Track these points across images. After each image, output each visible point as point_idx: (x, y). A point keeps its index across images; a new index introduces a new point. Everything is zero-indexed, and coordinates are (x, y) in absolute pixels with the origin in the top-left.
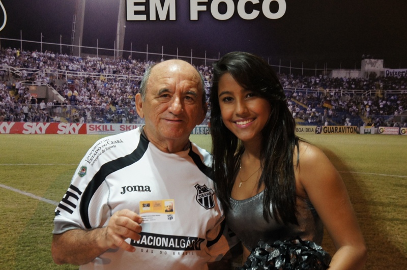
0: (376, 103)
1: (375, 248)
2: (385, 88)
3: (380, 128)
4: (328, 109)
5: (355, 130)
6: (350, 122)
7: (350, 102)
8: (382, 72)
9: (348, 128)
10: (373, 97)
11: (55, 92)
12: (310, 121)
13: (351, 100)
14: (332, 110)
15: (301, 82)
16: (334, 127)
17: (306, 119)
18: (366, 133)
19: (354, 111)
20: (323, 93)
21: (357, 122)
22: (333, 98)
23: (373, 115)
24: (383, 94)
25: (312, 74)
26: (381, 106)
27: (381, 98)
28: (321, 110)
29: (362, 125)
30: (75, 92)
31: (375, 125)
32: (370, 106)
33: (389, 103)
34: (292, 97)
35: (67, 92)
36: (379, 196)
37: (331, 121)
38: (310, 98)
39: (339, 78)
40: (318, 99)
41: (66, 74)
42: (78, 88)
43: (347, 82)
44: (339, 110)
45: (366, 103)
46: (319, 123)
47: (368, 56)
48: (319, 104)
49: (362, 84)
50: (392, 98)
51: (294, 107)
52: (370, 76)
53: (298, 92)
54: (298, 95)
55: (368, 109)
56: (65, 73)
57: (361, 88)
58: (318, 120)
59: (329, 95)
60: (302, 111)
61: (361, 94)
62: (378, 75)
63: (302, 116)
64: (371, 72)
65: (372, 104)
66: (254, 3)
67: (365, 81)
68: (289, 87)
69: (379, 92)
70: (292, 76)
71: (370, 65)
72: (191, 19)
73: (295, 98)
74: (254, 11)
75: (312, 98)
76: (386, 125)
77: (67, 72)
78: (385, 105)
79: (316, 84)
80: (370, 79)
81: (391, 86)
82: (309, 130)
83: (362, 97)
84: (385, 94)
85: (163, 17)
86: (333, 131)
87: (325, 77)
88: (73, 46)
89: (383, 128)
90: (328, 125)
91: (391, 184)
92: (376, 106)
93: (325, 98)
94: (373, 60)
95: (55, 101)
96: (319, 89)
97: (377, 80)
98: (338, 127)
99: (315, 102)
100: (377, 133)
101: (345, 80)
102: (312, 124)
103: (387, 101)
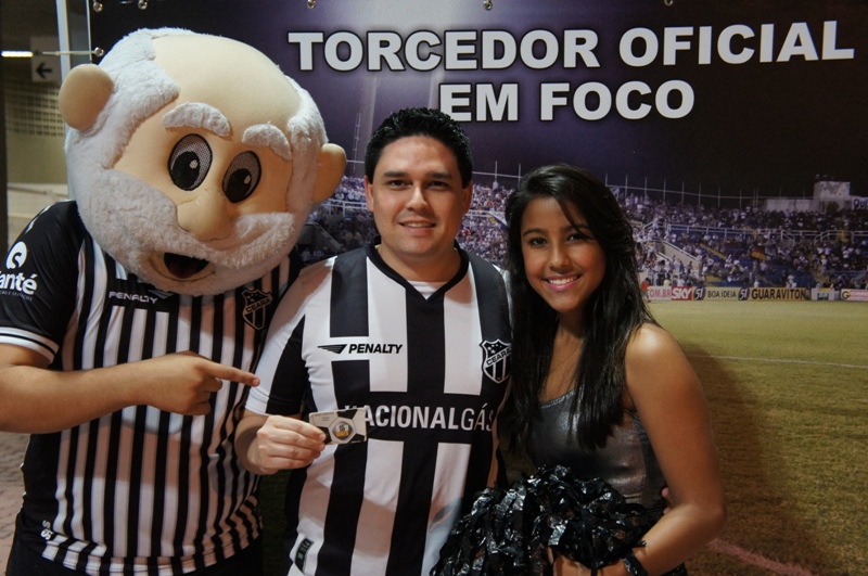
0: (837, 251)
1: (833, 482)
2: (852, 227)
3: (843, 290)
4: (759, 261)
5: (803, 294)
6: (795, 281)
7: (795, 249)
8: (848, 203)
9: (792, 291)
10: (832, 242)
11: (325, 234)
12: (730, 280)
13: (797, 246)
14: (767, 262)
15: (716, 217)
16: (769, 289)
17: (725, 277)
18: (820, 299)
19: (802, 263)
20: (752, 236)
21: (806, 282)
22: (768, 243)
23: (832, 271)
24: (848, 237)
25: (734, 205)
26: (845, 257)
27: (845, 244)
28: (748, 262)
29: (814, 286)
30: (358, 234)
31: (834, 287)
32: (827, 256)
33: (858, 252)
34: (701, 241)
35: (344, 234)
36: (842, 399)
37: (765, 279)
38: (731, 243)
39: (778, 211)
40: (744, 245)
41: (344, 207)
42: (361, 228)
43: (791, 218)
44: (777, 262)
45: (820, 251)
46: (745, 283)
47: (825, 176)
48: (746, 253)
49: (814, 220)
50: (864, 243)
51: (704, 257)
52: (828, 208)
53: (711, 234)
54: (711, 238)
55: (824, 261)
56: (341, 204)
57: (814, 228)
58: (743, 277)
59: (760, 238)
60: (717, 264)
61: (812, 238)
62: (841, 207)
63: (717, 271)
64: (830, 203)
65: (831, 252)
66: (642, 93)
67: (820, 216)
68: (698, 225)
69: (842, 234)
70: (702, 208)
71: (828, 192)
72: (543, 118)
73: (706, 243)
74: (643, 105)
75: (733, 244)
76: (853, 287)
77: (344, 202)
78: (851, 255)
79: (740, 221)
80: (828, 214)
81: (863, 224)
82: (728, 294)
83: (815, 241)
84: (853, 238)
85: (497, 116)
86: (767, 296)
87: (755, 210)
88: (355, 161)
89: (848, 290)
90: (760, 286)
91: (860, 380)
92: (836, 256)
93: (755, 243)
94: (833, 183)
95: (325, 248)
96: (745, 229)
97: (840, 214)
98: (776, 289)
99: (738, 249)
100: (839, 299)
101: (787, 215)
102: (733, 284)
103: (855, 247)
